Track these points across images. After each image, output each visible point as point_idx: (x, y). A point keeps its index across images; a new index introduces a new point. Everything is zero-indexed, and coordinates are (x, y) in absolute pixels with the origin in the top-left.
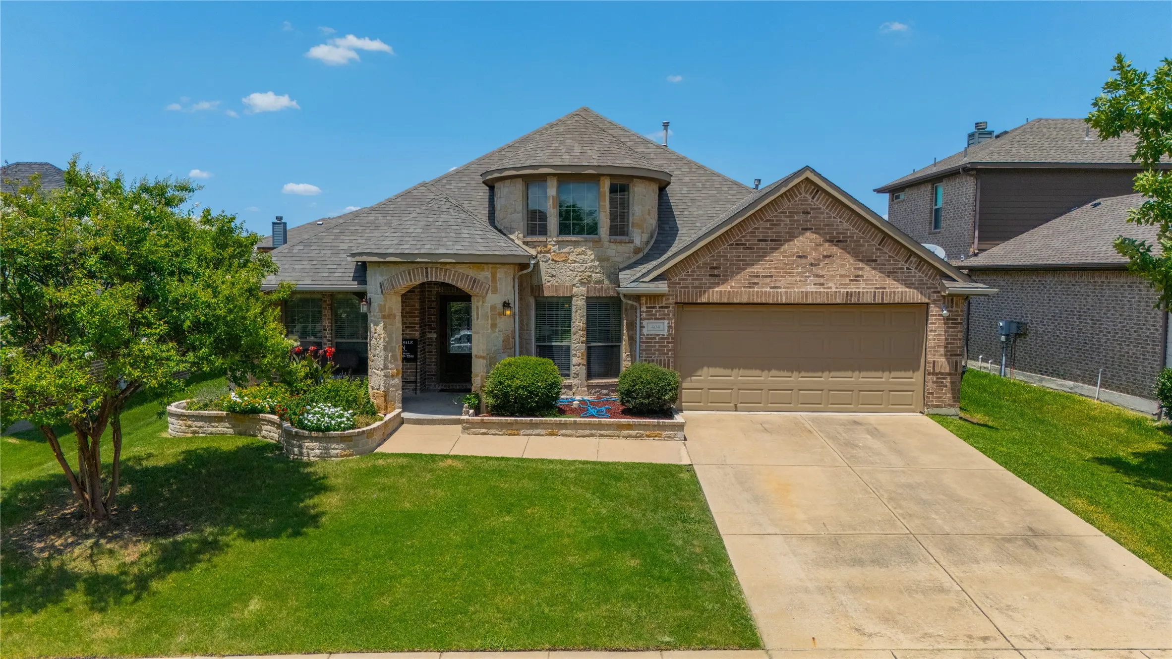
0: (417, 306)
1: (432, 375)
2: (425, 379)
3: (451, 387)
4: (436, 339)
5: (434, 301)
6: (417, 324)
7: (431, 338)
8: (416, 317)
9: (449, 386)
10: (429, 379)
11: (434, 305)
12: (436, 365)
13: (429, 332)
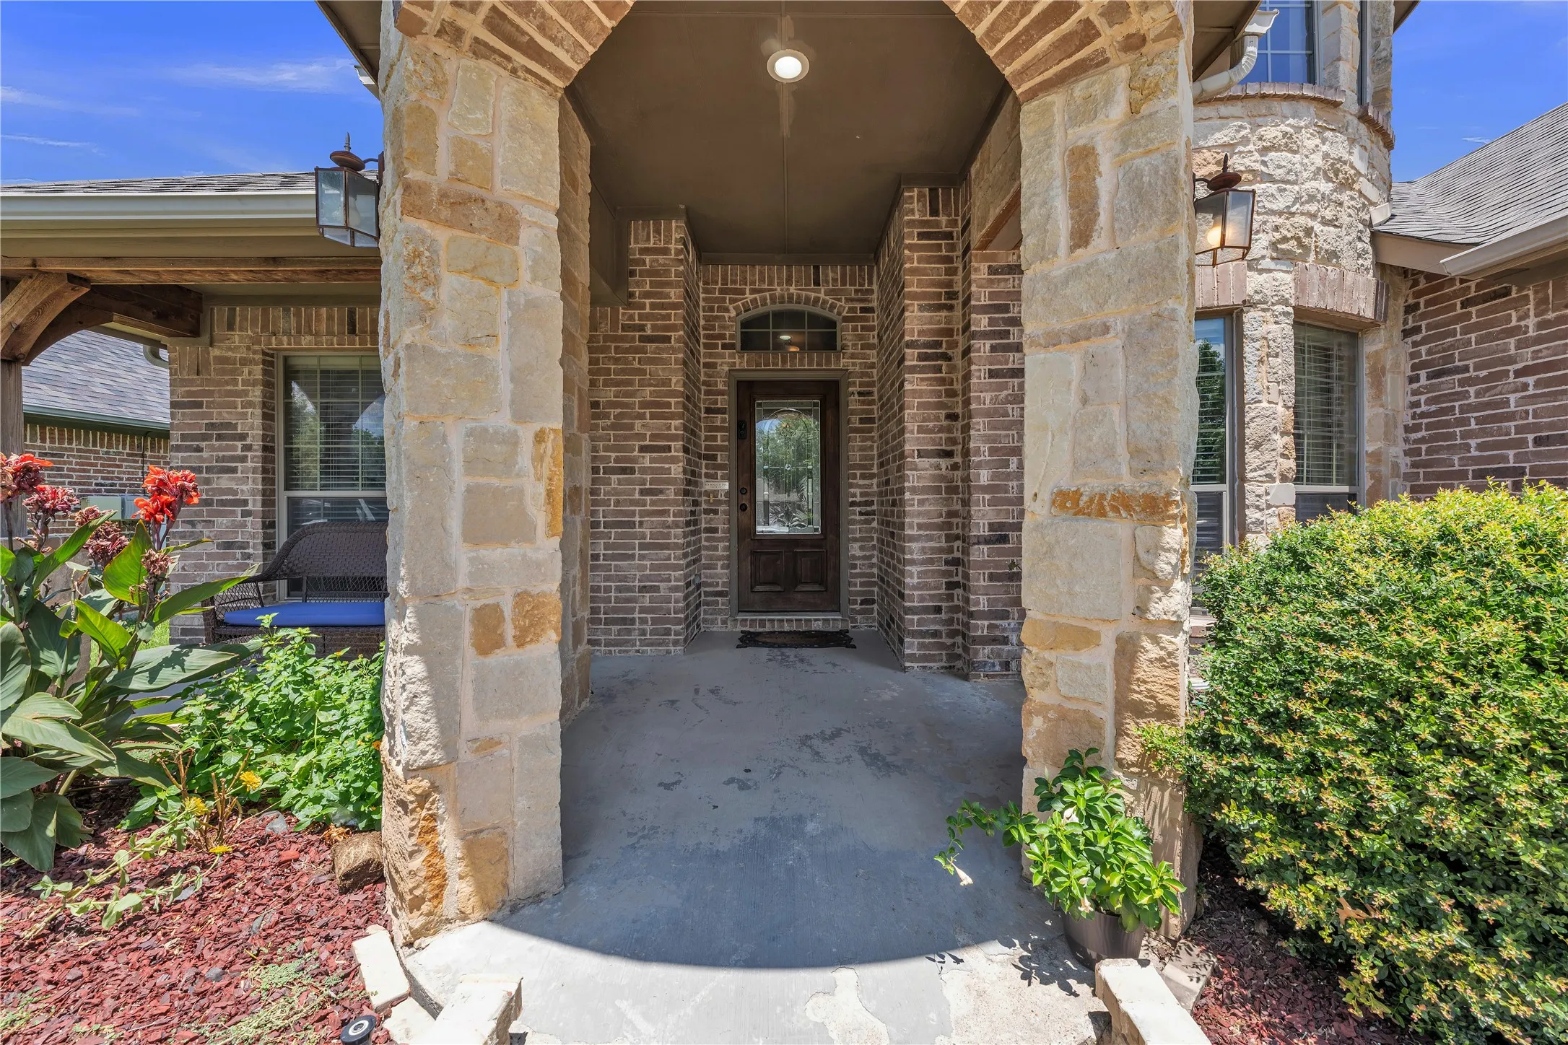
0: (677, 382)
1: (720, 594)
2: (698, 606)
3: (768, 628)
4: (728, 494)
5: (721, 393)
6: (674, 438)
7: (715, 493)
8: (672, 416)
9: (762, 623)
10: (707, 604)
11: (722, 402)
12: (728, 567)
13: (707, 476)
